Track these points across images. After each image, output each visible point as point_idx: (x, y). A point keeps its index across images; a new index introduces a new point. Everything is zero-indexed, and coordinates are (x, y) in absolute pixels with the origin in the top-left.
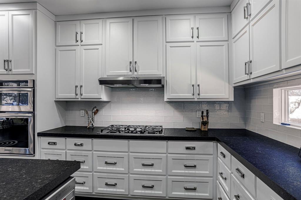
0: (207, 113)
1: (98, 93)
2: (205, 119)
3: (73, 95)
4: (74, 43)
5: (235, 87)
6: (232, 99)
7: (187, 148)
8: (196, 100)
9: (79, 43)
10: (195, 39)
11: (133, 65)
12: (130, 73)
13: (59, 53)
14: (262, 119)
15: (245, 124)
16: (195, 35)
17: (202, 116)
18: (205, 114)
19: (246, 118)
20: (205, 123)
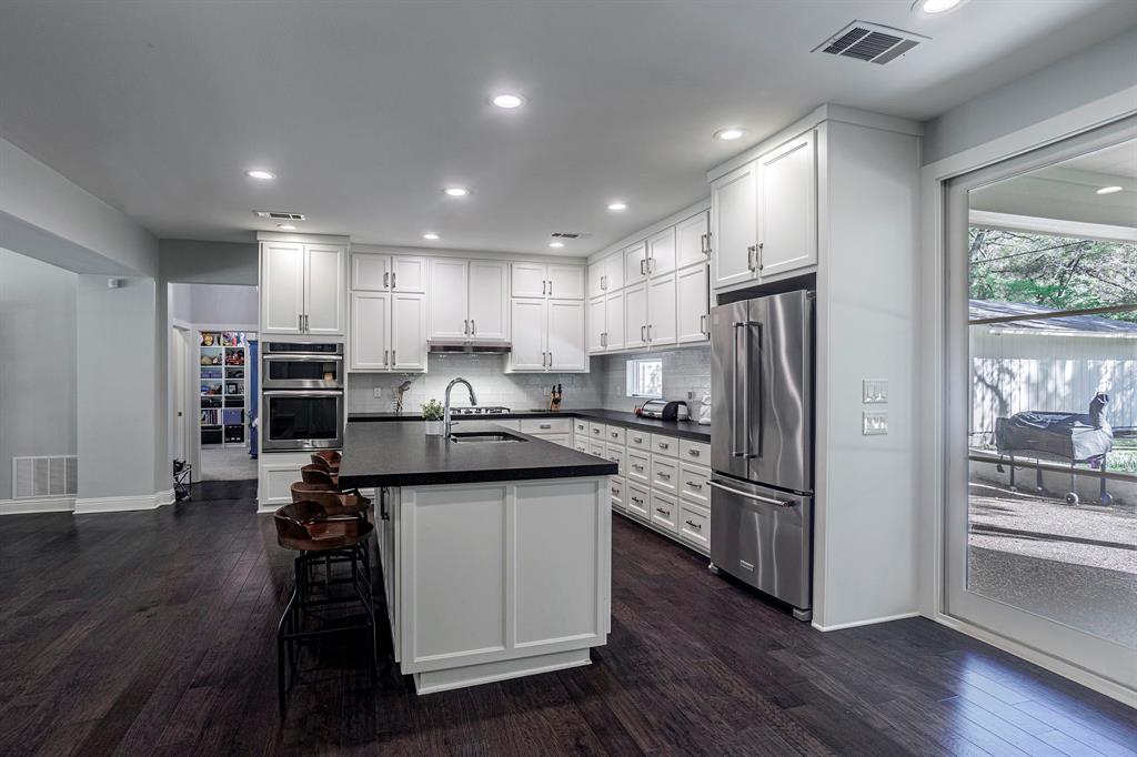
0: (560, 388)
1: (419, 362)
2: (557, 396)
3: (380, 365)
4: (383, 288)
5: (591, 357)
6: (588, 371)
7: (542, 427)
8: (547, 372)
9: (389, 289)
10: (547, 295)
11: (469, 326)
12: (465, 336)
13: (356, 302)
14: (619, 393)
15: (603, 403)
16: (547, 291)
17: (554, 392)
18: (556, 390)
19: (603, 396)
20: (556, 401)
